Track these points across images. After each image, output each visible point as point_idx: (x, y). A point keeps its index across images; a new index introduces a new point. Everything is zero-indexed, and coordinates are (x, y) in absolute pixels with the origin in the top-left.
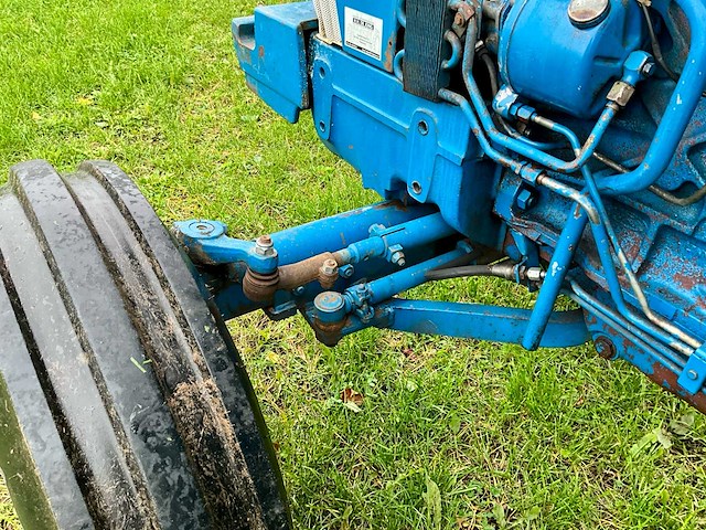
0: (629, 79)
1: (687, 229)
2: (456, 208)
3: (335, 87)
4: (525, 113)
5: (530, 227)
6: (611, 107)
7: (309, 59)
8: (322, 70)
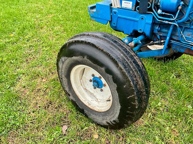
0: (181, 5)
1: (189, 27)
2: (149, 32)
3: (118, 15)
4: (164, 13)
5: (161, 33)
6: (179, 10)
7: (111, 11)
8: (115, 13)
